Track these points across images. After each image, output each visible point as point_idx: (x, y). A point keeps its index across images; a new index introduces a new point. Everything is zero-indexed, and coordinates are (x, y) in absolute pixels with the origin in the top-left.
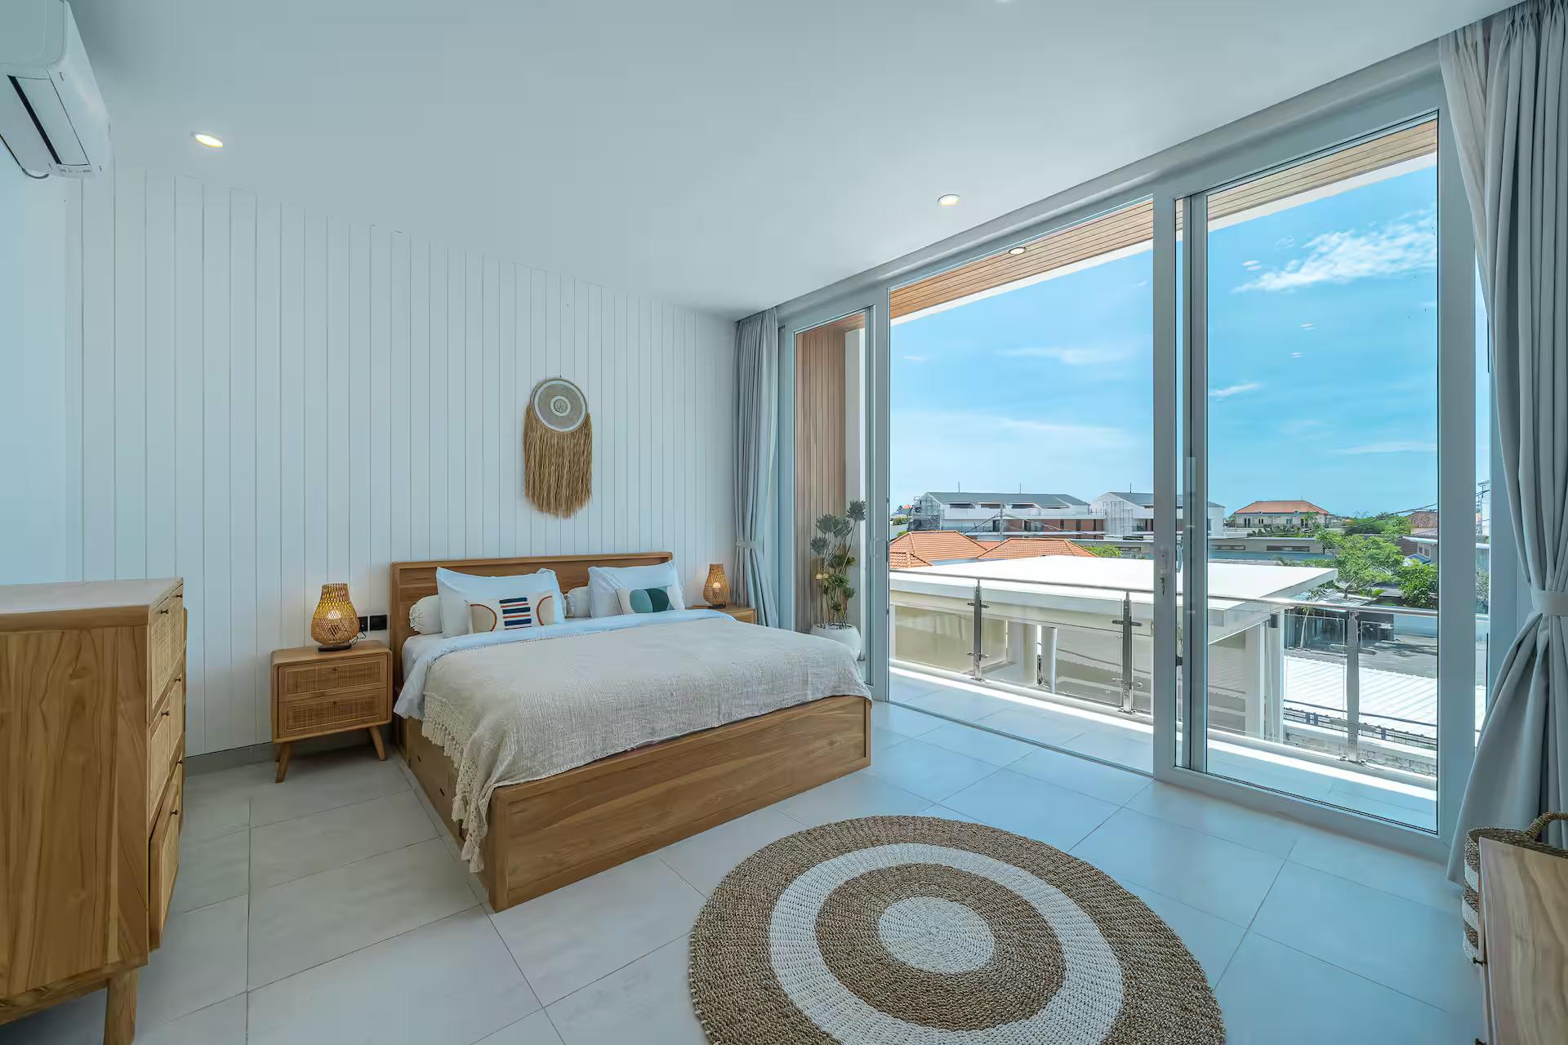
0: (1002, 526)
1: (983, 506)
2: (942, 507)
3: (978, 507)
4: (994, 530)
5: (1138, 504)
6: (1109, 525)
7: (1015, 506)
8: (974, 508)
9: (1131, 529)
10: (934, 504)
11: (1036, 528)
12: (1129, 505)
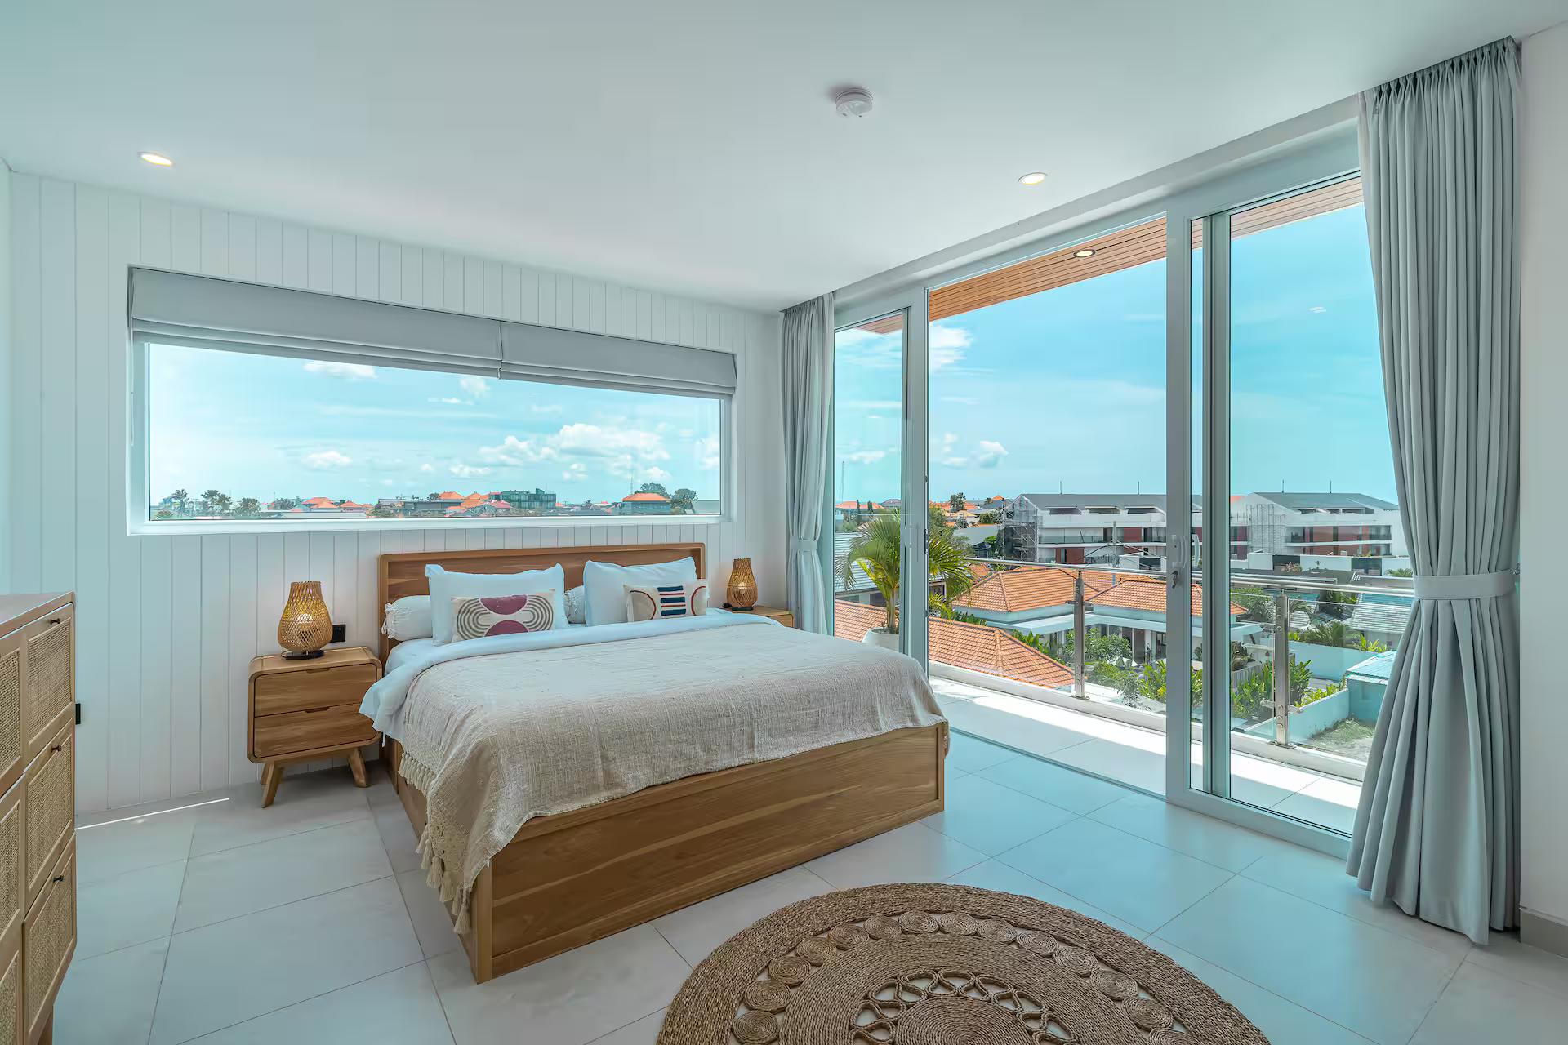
0: (1115, 535)
1: (1092, 510)
2: (1040, 513)
3: (1085, 513)
4: (1105, 540)
5: (1293, 508)
6: (1254, 536)
7: (1132, 511)
8: (1080, 514)
9: (1283, 541)
10: (1030, 509)
11: (1159, 537)
12: (1281, 510)
